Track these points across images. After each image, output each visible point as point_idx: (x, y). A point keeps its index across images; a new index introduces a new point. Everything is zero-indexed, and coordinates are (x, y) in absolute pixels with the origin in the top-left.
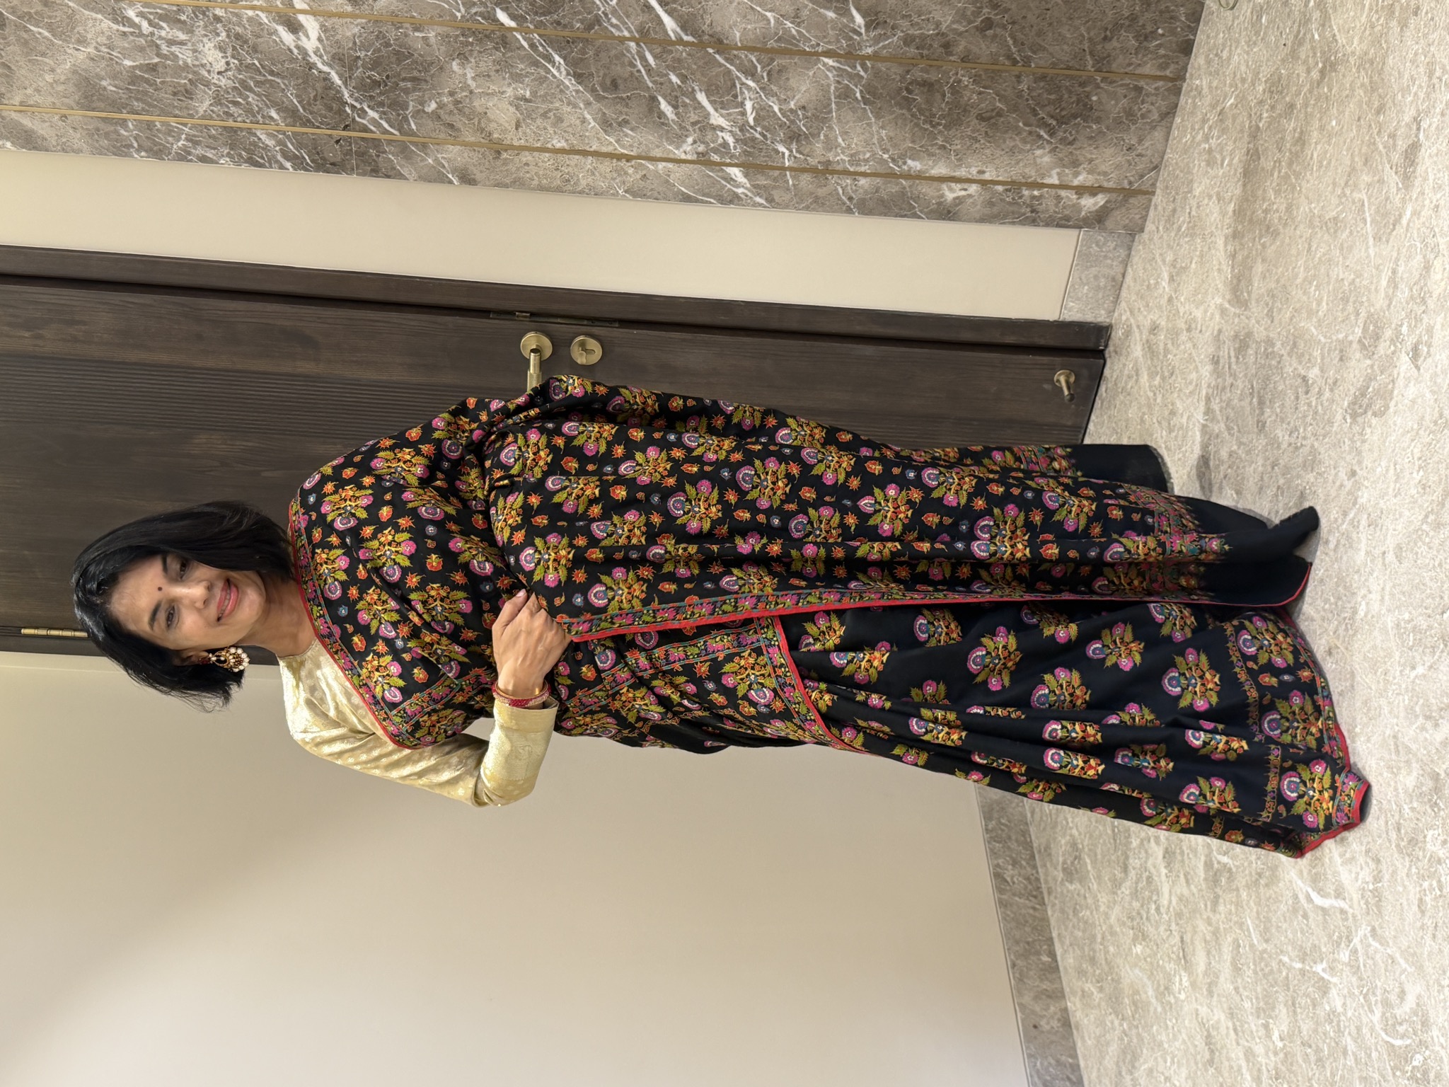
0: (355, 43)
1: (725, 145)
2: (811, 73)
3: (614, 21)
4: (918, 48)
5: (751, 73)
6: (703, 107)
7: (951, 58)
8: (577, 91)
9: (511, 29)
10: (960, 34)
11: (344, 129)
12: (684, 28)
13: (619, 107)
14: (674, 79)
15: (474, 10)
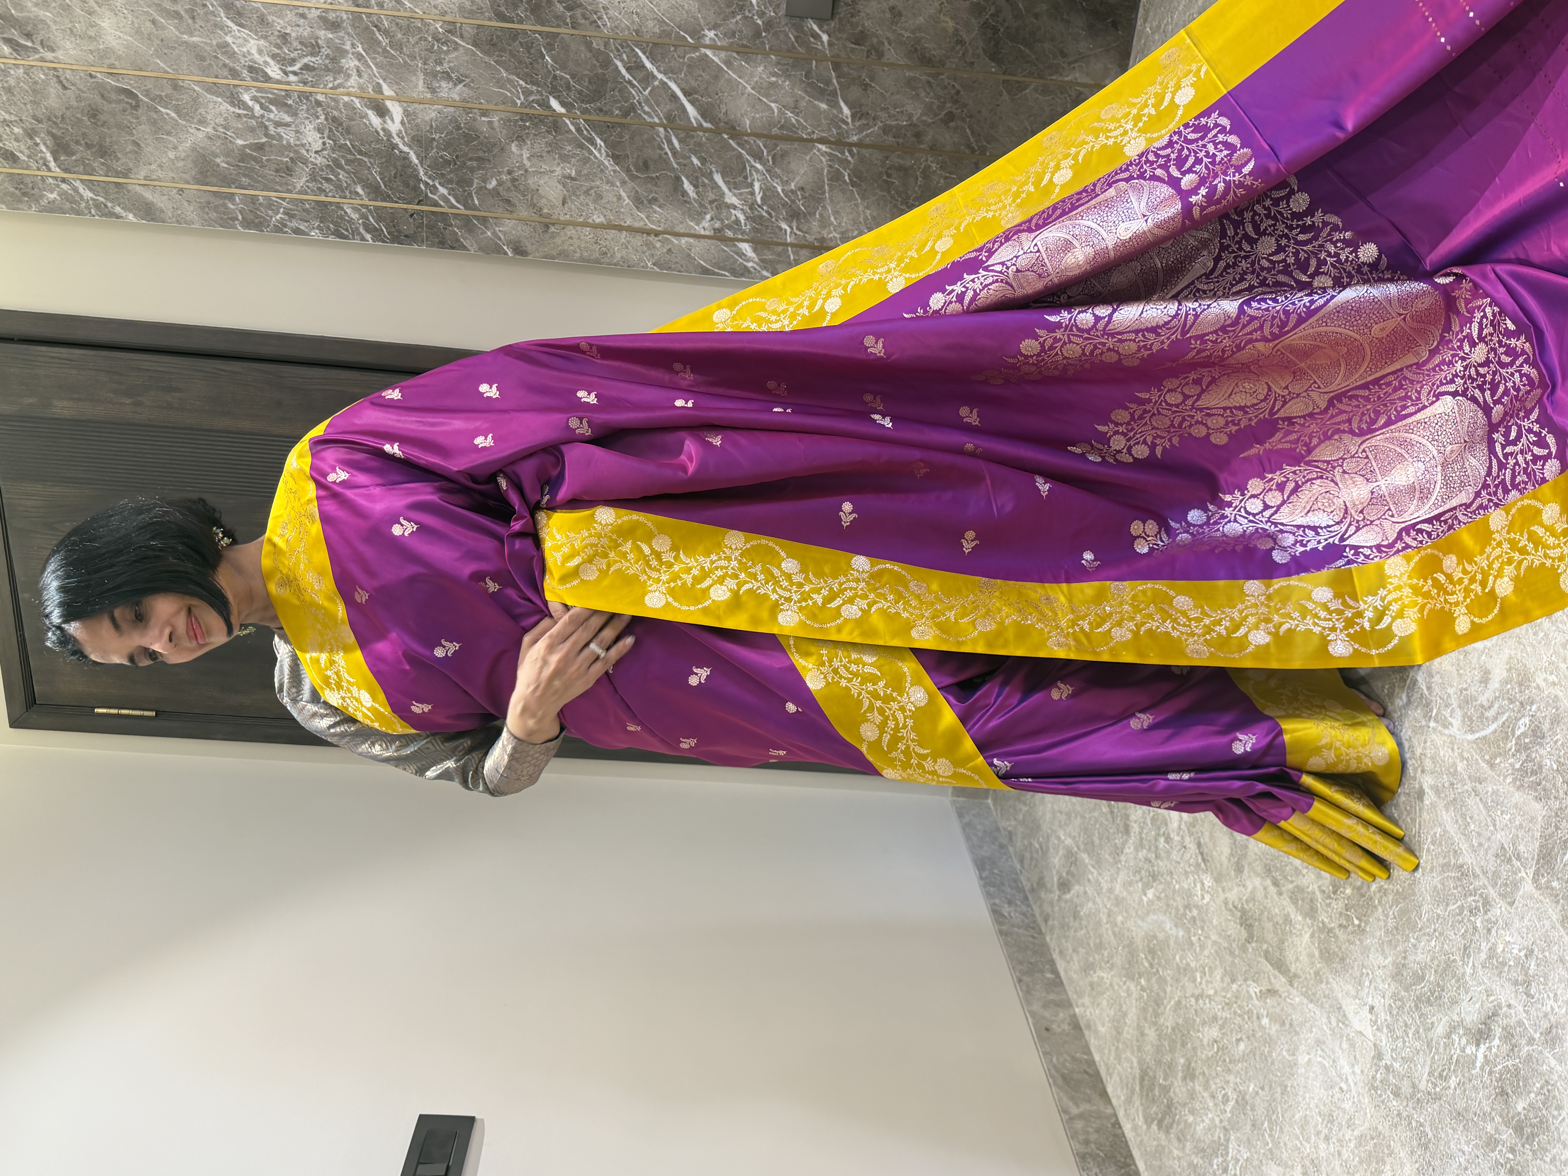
0: (431, 126)
1: (737, 222)
2: (808, 158)
3: (646, 109)
4: (894, 137)
5: (758, 157)
6: (719, 187)
7: (922, 147)
8: (615, 171)
9: (561, 115)
10: (929, 125)
11: (418, 204)
12: (703, 116)
13: (649, 186)
14: (695, 161)
15: (531, 99)
